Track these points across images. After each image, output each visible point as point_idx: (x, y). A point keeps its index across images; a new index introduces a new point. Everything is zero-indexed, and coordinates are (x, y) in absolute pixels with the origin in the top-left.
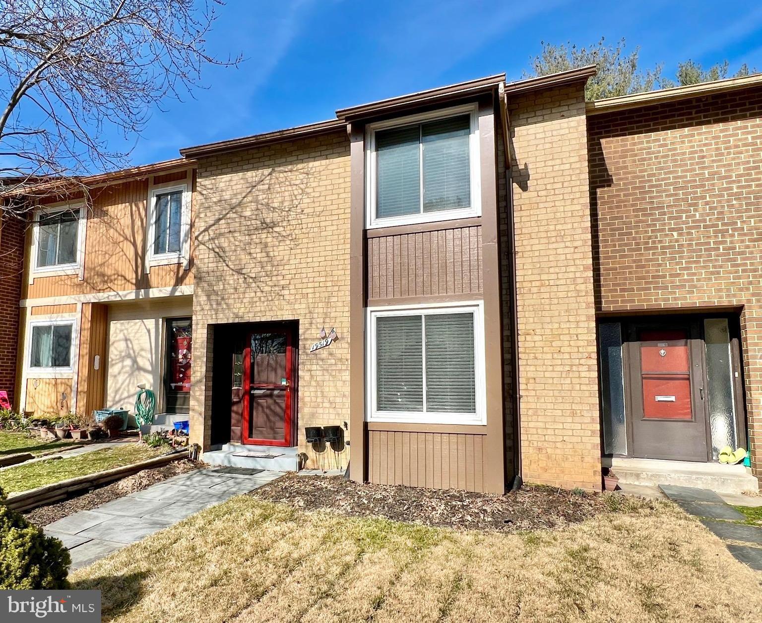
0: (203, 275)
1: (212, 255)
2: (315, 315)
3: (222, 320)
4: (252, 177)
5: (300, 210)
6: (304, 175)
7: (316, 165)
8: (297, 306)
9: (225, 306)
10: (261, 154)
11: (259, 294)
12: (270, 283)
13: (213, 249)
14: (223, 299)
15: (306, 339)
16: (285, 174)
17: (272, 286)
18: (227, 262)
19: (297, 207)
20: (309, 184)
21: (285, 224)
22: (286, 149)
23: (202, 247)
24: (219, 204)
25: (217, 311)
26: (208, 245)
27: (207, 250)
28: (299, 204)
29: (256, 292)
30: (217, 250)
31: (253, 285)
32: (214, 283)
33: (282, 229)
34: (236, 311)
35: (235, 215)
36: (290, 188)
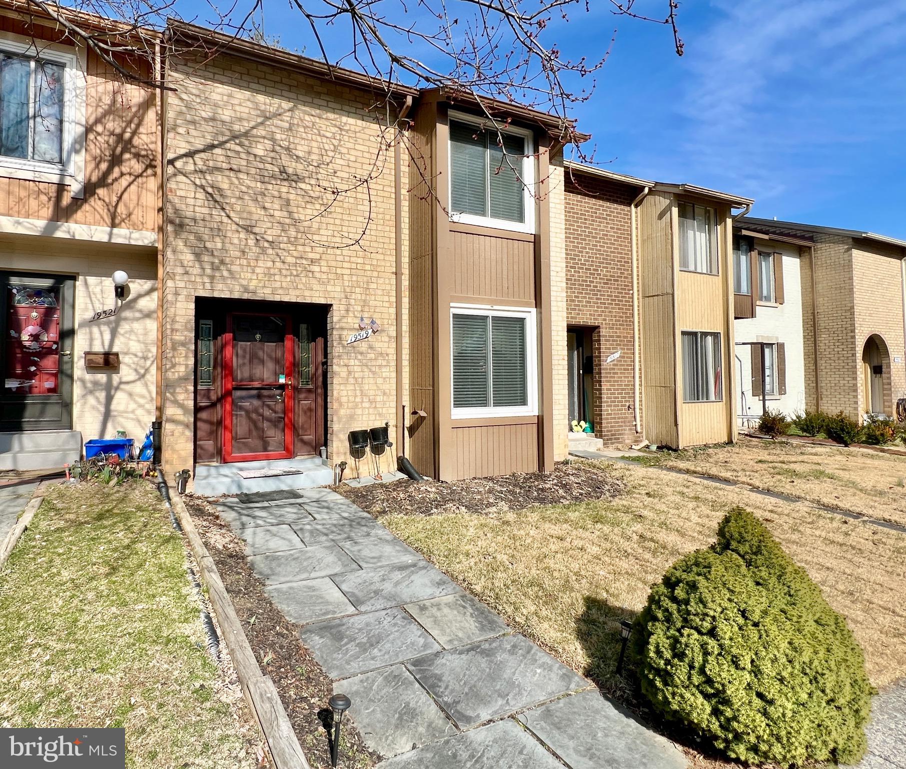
0: (187, 221)
1: (201, 195)
2: (352, 302)
3: (222, 291)
4: (265, 104)
5: (332, 171)
6: (337, 129)
7: (351, 122)
8: (329, 288)
9: (225, 274)
10: (278, 79)
11: (279, 265)
12: (295, 254)
13: (202, 187)
14: (222, 262)
15: (342, 329)
16: (312, 117)
17: (296, 258)
18: (227, 211)
19: (328, 164)
20: (342, 143)
21: (313, 182)
22: (312, 87)
23: (181, 178)
24: (211, 124)
25: (212, 278)
26: (193, 179)
27: (192, 188)
28: (331, 162)
29: (273, 262)
30: (210, 190)
31: (270, 251)
32: (206, 237)
33: (309, 187)
34: (245, 283)
35: (238, 148)
36: (319, 139)
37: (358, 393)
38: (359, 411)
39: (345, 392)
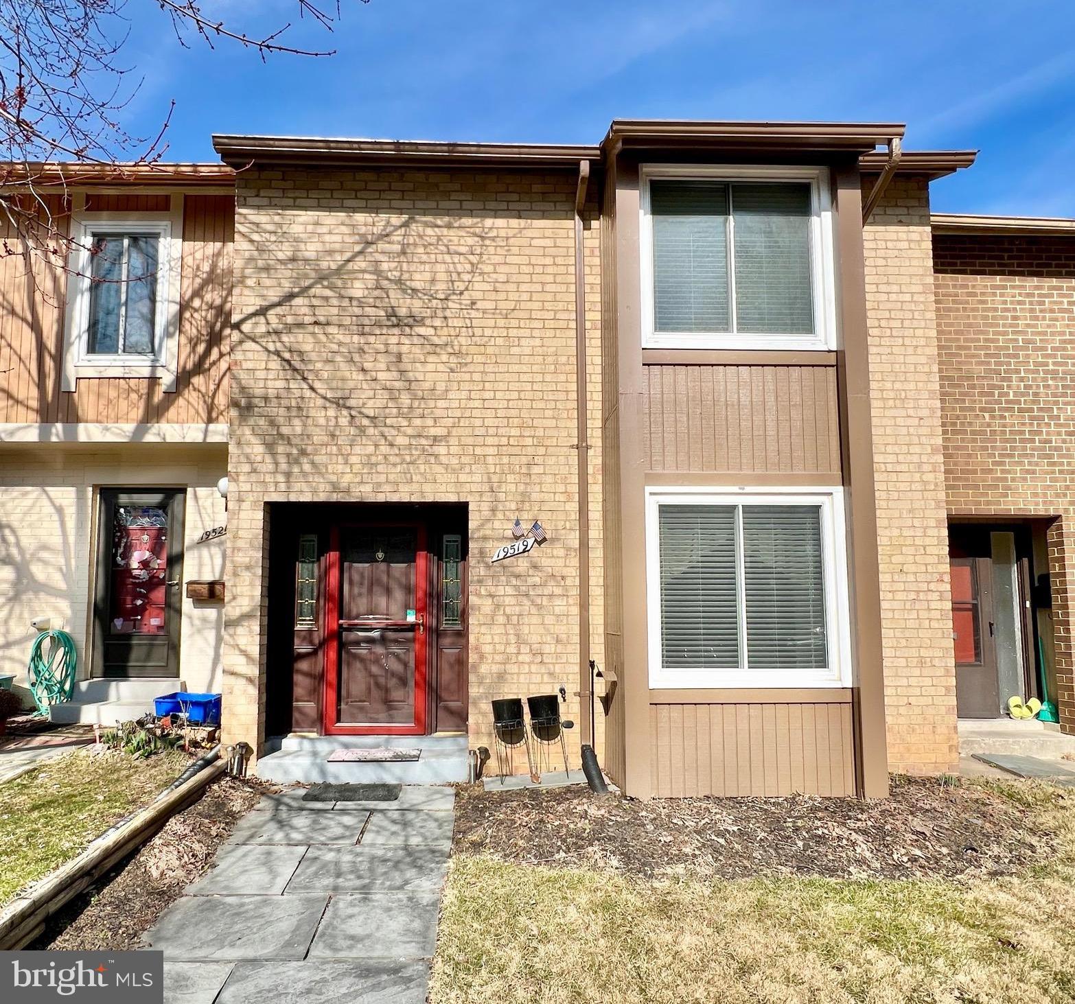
0: (256, 401)
1: (275, 364)
2: (502, 496)
3: (303, 493)
4: (365, 225)
5: (469, 302)
6: (477, 239)
7: (499, 225)
8: (463, 478)
9: (307, 467)
10: (385, 185)
11: (384, 449)
12: (410, 431)
13: (277, 353)
14: (303, 453)
15: (485, 538)
16: (436, 229)
17: (410, 436)
18: (310, 382)
19: (461, 293)
20: (485, 257)
21: (438, 323)
22: (437, 185)
23: (249, 345)
24: (290, 266)
25: (288, 475)
26: (264, 344)
27: (264, 356)
28: (467, 289)
29: (376, 446)
30: (287, 355)
31: (371, 431)
32: (281, 420)
33: (431, 331)
34: (334, 478)
35: (328, 293)
36: (447, 258)
37: (513, 639)
38: (512, 668)
39: (489, 637)
